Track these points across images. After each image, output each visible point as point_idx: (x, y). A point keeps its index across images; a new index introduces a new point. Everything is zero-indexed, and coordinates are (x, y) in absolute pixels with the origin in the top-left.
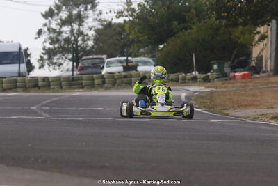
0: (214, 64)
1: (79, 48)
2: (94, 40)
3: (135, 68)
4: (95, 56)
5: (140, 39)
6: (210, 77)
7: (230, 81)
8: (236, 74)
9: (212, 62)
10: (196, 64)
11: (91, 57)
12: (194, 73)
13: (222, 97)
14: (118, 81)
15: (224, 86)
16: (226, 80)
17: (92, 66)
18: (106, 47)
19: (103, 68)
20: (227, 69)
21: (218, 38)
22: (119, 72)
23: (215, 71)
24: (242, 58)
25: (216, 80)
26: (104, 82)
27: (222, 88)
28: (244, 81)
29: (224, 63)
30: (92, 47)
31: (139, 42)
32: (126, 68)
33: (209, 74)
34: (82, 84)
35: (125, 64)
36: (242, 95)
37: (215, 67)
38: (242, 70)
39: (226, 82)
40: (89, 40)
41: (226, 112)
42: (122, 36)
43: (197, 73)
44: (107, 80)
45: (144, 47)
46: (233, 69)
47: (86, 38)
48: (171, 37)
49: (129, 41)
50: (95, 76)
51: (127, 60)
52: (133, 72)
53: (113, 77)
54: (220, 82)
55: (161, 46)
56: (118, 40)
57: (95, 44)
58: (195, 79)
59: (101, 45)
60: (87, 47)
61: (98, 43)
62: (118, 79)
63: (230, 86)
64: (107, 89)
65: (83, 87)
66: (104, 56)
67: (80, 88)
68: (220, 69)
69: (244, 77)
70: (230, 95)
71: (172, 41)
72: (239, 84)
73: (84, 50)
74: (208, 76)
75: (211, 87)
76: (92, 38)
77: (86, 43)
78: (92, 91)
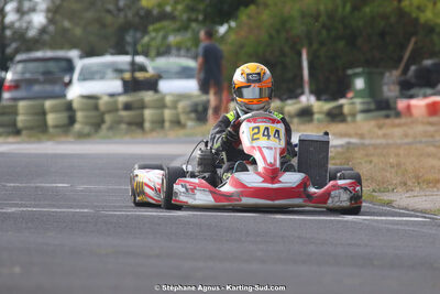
0: (357, 75)
1: (8, 33)
2: (48, 10)
3: (152, 85)
4: (49, 54)
5: (168, 9)
6: (346, 110)
7: (397, 121)
8: (414, 102)
9: (350, 72)
10: (311, 74)
11: (39, 54)
12: (303, 99)
13: (375, 160)
14: (108, 118)
15: (380, 132)
16: (387, 116)
17: (41, 78)
18: (78, 31)
19: (70, 82)
20: (389, 90)
21: (367, 10)
22: (112, 95)
23: (359, 94)
24: (428, 62)
25: (360, 117)
26: (72, 120)
27: (378, 137)
28: (434, 119)
29: (382, 74)
30: (43, 30)
31: (163, 16)
32: (132, 86)
33: (342, 101)
34: (14, 124)
35: (127, 76)
36: (429, 155)
37: (360, 83)
38: (429, 91)
39: (388, 121)
40: (33, 10)
41: (386, 197)
42: (121, 4)
43: (313, 99)
44: (79, 115)
45: (178, 30)
46: (407, 88)
47: (27, 5)
48: (247, 5)
49: (137, 14)
50: (48, 104)
51: (133, 63)
52: (148, 96)
53: (96, 108)
54: (373, 123)
55: (222, 29)
56: (109, 11)
57: (51, 21)
58: (306, 114)
59: (67, 24)
60: (27, 28)
61: (58, 17)
62: (109, 112)
63: (398, 131)
64: (81, 136)
65: (17, 132)
66: (74, 54)
67: (9, 134)
68: (372, 90)
69: (433, 109)
70: (398, 155)
71: (250, 17)
72: (420, 128)
73: (20, 36)
74: (341, 106)
75: (349, 136)
76: (43, 6)
77: (26, 18)
78: (39, 141)
